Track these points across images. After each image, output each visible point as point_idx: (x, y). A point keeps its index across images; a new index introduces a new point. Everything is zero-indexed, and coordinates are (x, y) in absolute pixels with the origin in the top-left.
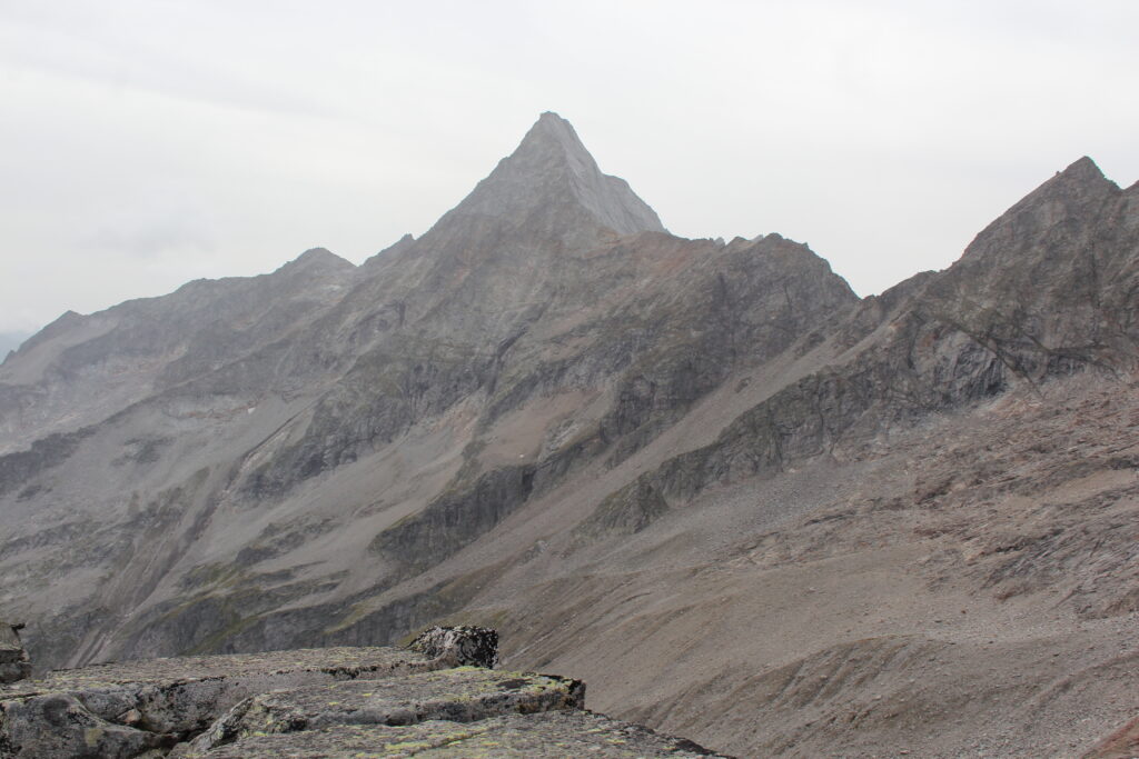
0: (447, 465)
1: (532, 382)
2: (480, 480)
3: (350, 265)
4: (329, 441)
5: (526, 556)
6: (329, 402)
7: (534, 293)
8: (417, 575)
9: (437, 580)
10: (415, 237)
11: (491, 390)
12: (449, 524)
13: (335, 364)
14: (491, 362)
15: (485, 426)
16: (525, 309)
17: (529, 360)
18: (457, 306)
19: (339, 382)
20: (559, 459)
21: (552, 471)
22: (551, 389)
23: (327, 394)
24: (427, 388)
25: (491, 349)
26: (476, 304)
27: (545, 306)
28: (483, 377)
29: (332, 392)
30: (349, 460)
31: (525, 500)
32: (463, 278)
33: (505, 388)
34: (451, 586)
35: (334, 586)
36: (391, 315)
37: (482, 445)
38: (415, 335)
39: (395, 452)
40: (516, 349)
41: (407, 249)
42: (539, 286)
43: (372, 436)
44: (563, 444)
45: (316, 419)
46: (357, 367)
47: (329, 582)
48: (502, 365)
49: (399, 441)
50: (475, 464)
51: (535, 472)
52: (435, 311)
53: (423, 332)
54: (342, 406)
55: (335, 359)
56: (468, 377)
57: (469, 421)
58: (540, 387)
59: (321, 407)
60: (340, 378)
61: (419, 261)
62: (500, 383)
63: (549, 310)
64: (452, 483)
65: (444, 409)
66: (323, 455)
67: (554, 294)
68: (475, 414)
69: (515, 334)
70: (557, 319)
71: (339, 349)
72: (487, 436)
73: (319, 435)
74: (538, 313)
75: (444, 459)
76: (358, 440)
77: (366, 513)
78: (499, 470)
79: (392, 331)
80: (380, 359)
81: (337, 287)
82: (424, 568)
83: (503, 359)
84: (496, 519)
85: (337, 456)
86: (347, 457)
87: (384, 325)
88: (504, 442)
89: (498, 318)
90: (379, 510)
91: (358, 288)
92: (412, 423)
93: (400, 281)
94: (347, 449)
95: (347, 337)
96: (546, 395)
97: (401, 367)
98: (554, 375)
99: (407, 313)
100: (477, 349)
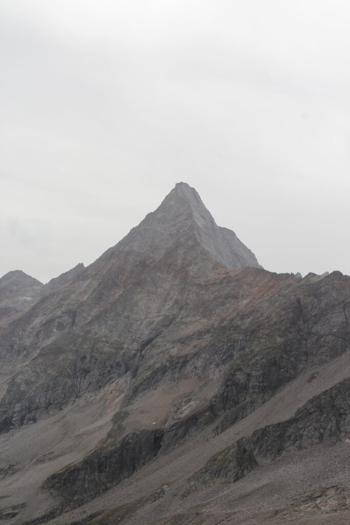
0: (101, 427)
1: (163, 370)
2: (124, 439)
3: (39, 283)
4: (18, 407)
5: (156, 496)
6: (19, 379)
7: (167, 307)
8: (75, 508)
9: (89, 513)
10: (86, 265)
11: (134, 375)
12: (100, 471)
13: (25, 352)
14: (135, 355)
15: (129, 400)
16: (161, 318)
17: (161, 355)
18: (112, 314)
19: (26, 366)
20: (181, 426)
21: (176, 435)
22: (176, 376)
23: (18, 374)
24: (89, 372)
25: (136, 346)
26: (126, 314)
27: (175, 317)
28: (129, 366)
29: (22, 372)
30: (31, 422)
31: (155, 455)
32: (117, 295)
33: (144, 374)
34: (100, 517)
35: (14, 515)
36: (67, 319)
37: (127, 414)
38: (82, 334)
39: (64, 417)
40: (153, 346)
41: (80, 273)
42: (171, 303)
43: (48, 405)
44: (183, 415)
45: (9, 391)
46: (40, 355)
47: (11, 511)
48: (142, 357)
49: (66, 410)
50: (121, 429)
51: (163, 435)
52: (97, 318)
53: (89, 332)
54: (28, 383)
55: (25, 349)
56: (118, 365)
57: (118, 397)
58: (169, 373)
59: (13, 383)
60: (28, 363)
61: (88, 282)
62: (140, 370)
63: (177, 320)
64: (104, 441)
65: (100, 387)
66: (12, 417)
67: (181, 309)
68: (123, 392)
69: (153, 336)
70: (183, 326)
71: (28, 342)
72: (130, 408)
73: (10, 404)
74: (169, 322)
75: (100, 423)
76: (37, 408)
77: (41, 461)
78: (138, 432)
79: (66, 330)
80: (56, 350)
81: (29, 299)
82: (81, 503)
83: (143, 353)
84: (134, 469)
85: (22, 419)
86: (30, 419)
87: (61, 326)
88: (142, 412)
89: (141, 324)
90: (50, 459)
91: (43, 301)
92: (77, 397)
93: (73, 296)
94: (30, 414)
95: (34, 334)
96: (173, 380)
97: (71, 357)
98: (179, 365)
99: (77, 319)
100: (126, 346)
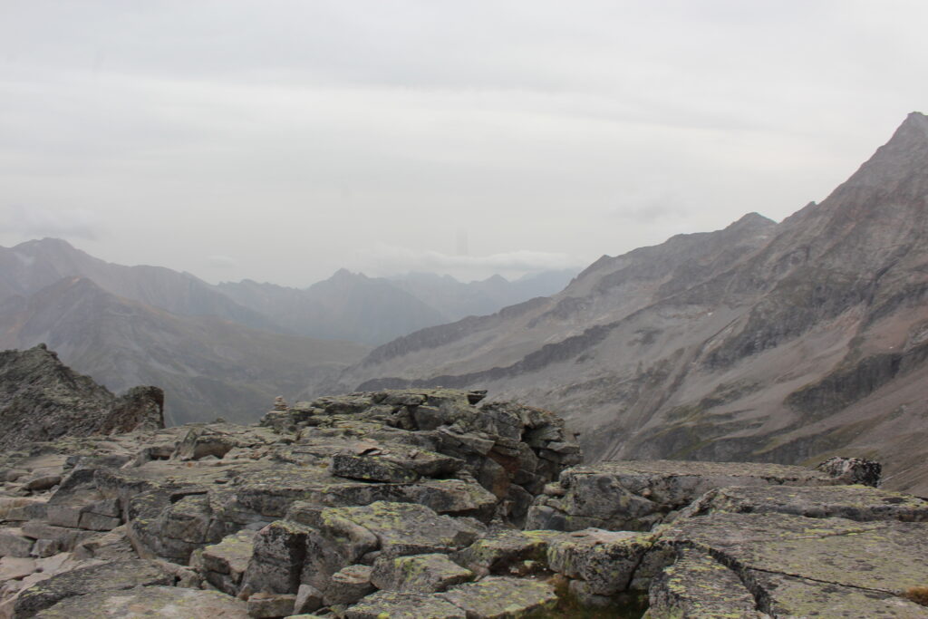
0: (837, 352)
1: (900, 298)
2: (860, 362)
3: (773, 223)
4: (759, 333)
5: (893, 415)
6: (760, 309)
7: (902, 237)
8: (814, 422)
9: (828, 426)
10: (817, 203)
11: (870, 303)
12: (838, 391)
13: (763, 285)
14: (870, 284)
15: (865, 326)
16: (896, 248)
17: (897, 283)
18: (846, 247)
19: (766, 297)
20: (920, 350)
21: (914, 359)
22: (914, 302)
23: (757, 305)
24: (824, 301)
25: (870, 276)
26: (860, 246)
27: (911, 246)
28: (864, 294)
29: (761, 303)
30: (771, 347)
31: (893, 377)
32: (850, 228)
33: (880, 302)
34: (838, 431)
35: (760, 425)
36: (801, 254)
37: (863, 339)
38: (816, 266)
39: (802, 342)
40: (888, 275)
41: (812, 211)
42: (906, 233)
43: (787, 332)
44: (922, 341)
45: (750, 320)
46: (777, 287)
47: (756, 422)
48: (877, 286)
49: (804, 336)
50: (857, 353)
51: (901, 358)
52: (831, 251)
53: (822, 264)
54: (767, 312)
55: (763, 282)
56: (853, 294)
57: (853, 323)
58: (906, 301)
59: (754, 313)
60: (766, 294)
61: (819, 219)
62: (876, 298)
63: (914, 249)
64: (840, 364)
65: (836, 315)
66: (754, 342)
67: (917, 238)
68: (858, 319)
69: (888, 265)
70: (920, 255)
71: (765, 276)
72: (866, 333)
73: (752, 331)
74: (905, 251)
75: (837, 347)
76: (777, 334)
77: (782, 381)
78: (875, 356)
79: (801, 264)
80: (793, 282)
81: (765, 237)
82: (820, 418)
83: (879, 281)
84: (871, 389)
85: (764, 343)
86: (771, 344)
87: (795, 261)
88: (879, 337)
89: (876, 254)
90: (790, 379)
91: (779, 237)
92: (814, 324)
93: (806, 232)
94: (770, 339)
95: (771, 268)
96: (910, 306)
97: (806, 288)
98: (917, 293)
99: (811, 253)
100: (860, 276)
